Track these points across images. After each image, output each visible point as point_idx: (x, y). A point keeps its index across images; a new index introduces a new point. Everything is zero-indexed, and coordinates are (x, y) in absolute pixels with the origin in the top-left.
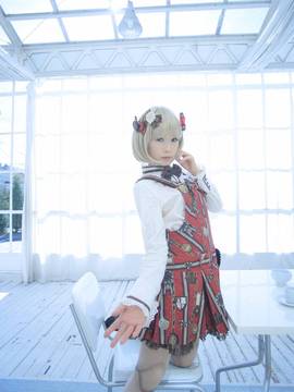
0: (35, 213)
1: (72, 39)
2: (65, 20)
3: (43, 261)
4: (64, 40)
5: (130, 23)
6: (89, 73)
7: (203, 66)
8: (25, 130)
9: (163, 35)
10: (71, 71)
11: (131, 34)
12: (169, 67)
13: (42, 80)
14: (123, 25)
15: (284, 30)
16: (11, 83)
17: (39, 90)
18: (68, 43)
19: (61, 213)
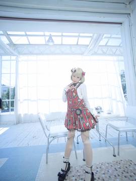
0: (19, 100)
1: (31, 43)
2: (29, 37)
3: (22, 116)
4: (28, 43)
5: (51, 41)
6: (37, 54)
7: (73, 53)
8: (15, 72)
9: (61, 43)
10: (31, 53)
11: (51, 44)
12: (63, 53)
13: (21, 56)
14: (48, 41)
15: (95, 45)
16: (10, 56)
17: (20, 59)
18: (30, 44)
19: (28, 100)
